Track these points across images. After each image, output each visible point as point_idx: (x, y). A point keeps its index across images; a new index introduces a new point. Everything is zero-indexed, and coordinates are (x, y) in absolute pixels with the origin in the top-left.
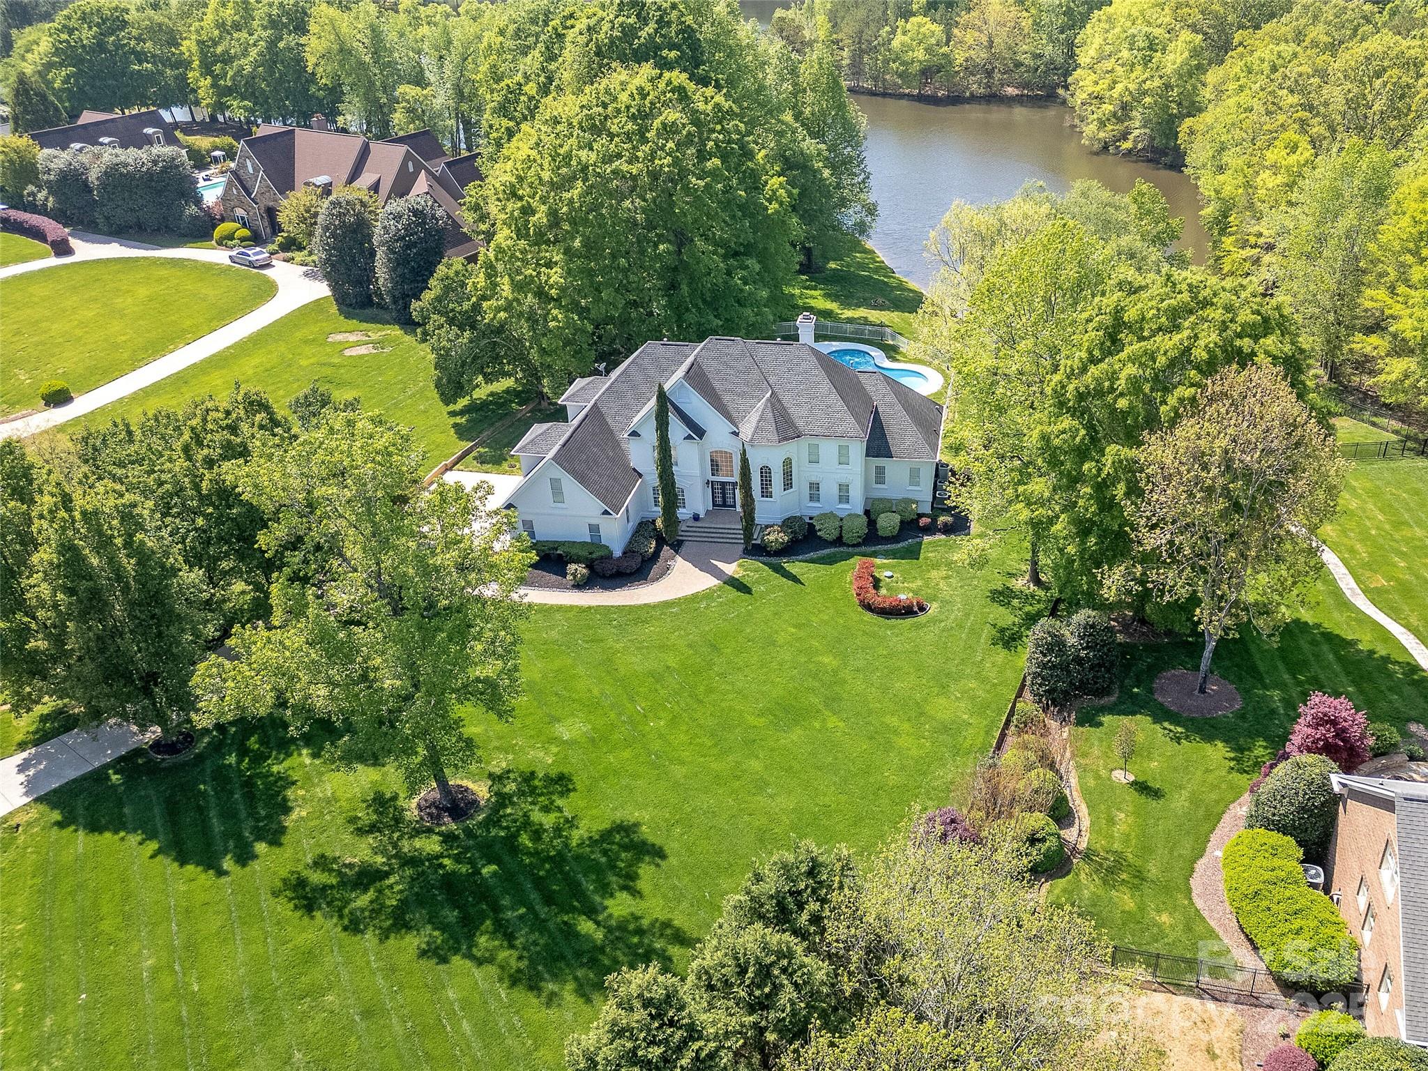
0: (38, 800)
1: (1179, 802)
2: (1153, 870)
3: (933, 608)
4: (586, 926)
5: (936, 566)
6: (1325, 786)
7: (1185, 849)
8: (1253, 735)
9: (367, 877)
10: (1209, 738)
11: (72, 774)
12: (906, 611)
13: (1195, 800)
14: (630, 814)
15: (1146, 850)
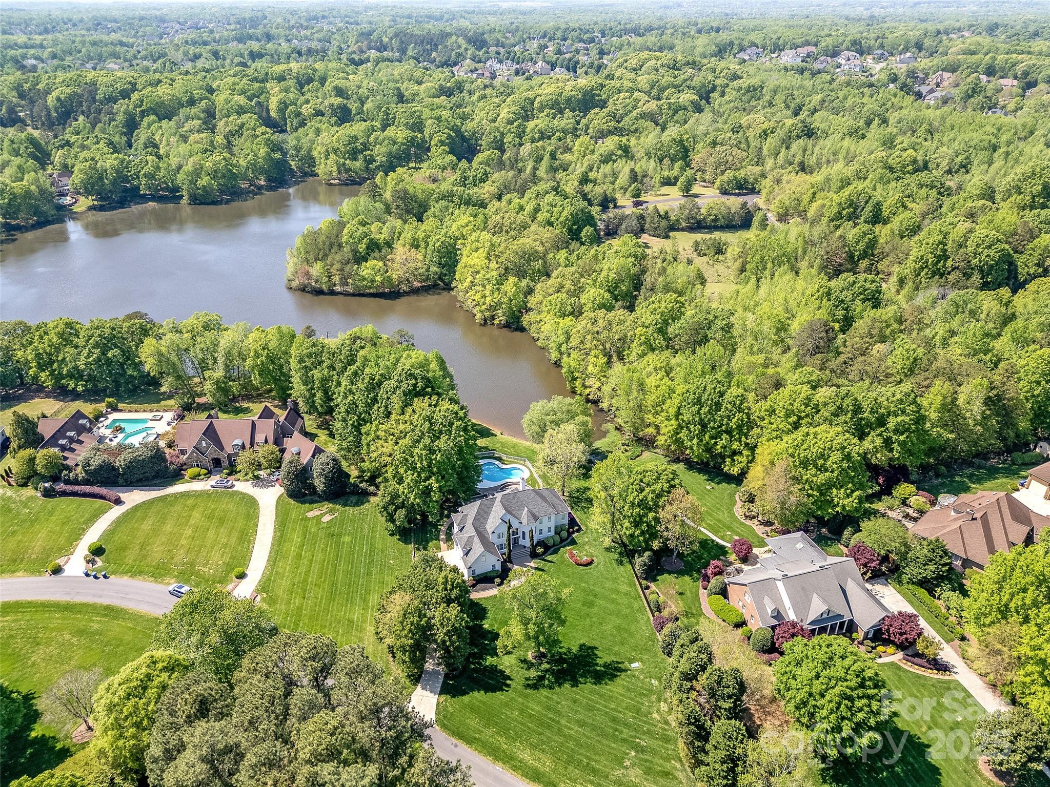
0: (440, 694)
1: (688, 594)
2: (695, 612)
3: (595, 559)
4: (598, 668)
5: (584, 545)
6: (724, 582)
7: (697, 605)
8: (691, 571)
9: (541, 678)
10: (683, 575)
11: (440, 685)
12: (590, 563)
13: (691, 592)
14: (582, 642)
15: (690, 608)
